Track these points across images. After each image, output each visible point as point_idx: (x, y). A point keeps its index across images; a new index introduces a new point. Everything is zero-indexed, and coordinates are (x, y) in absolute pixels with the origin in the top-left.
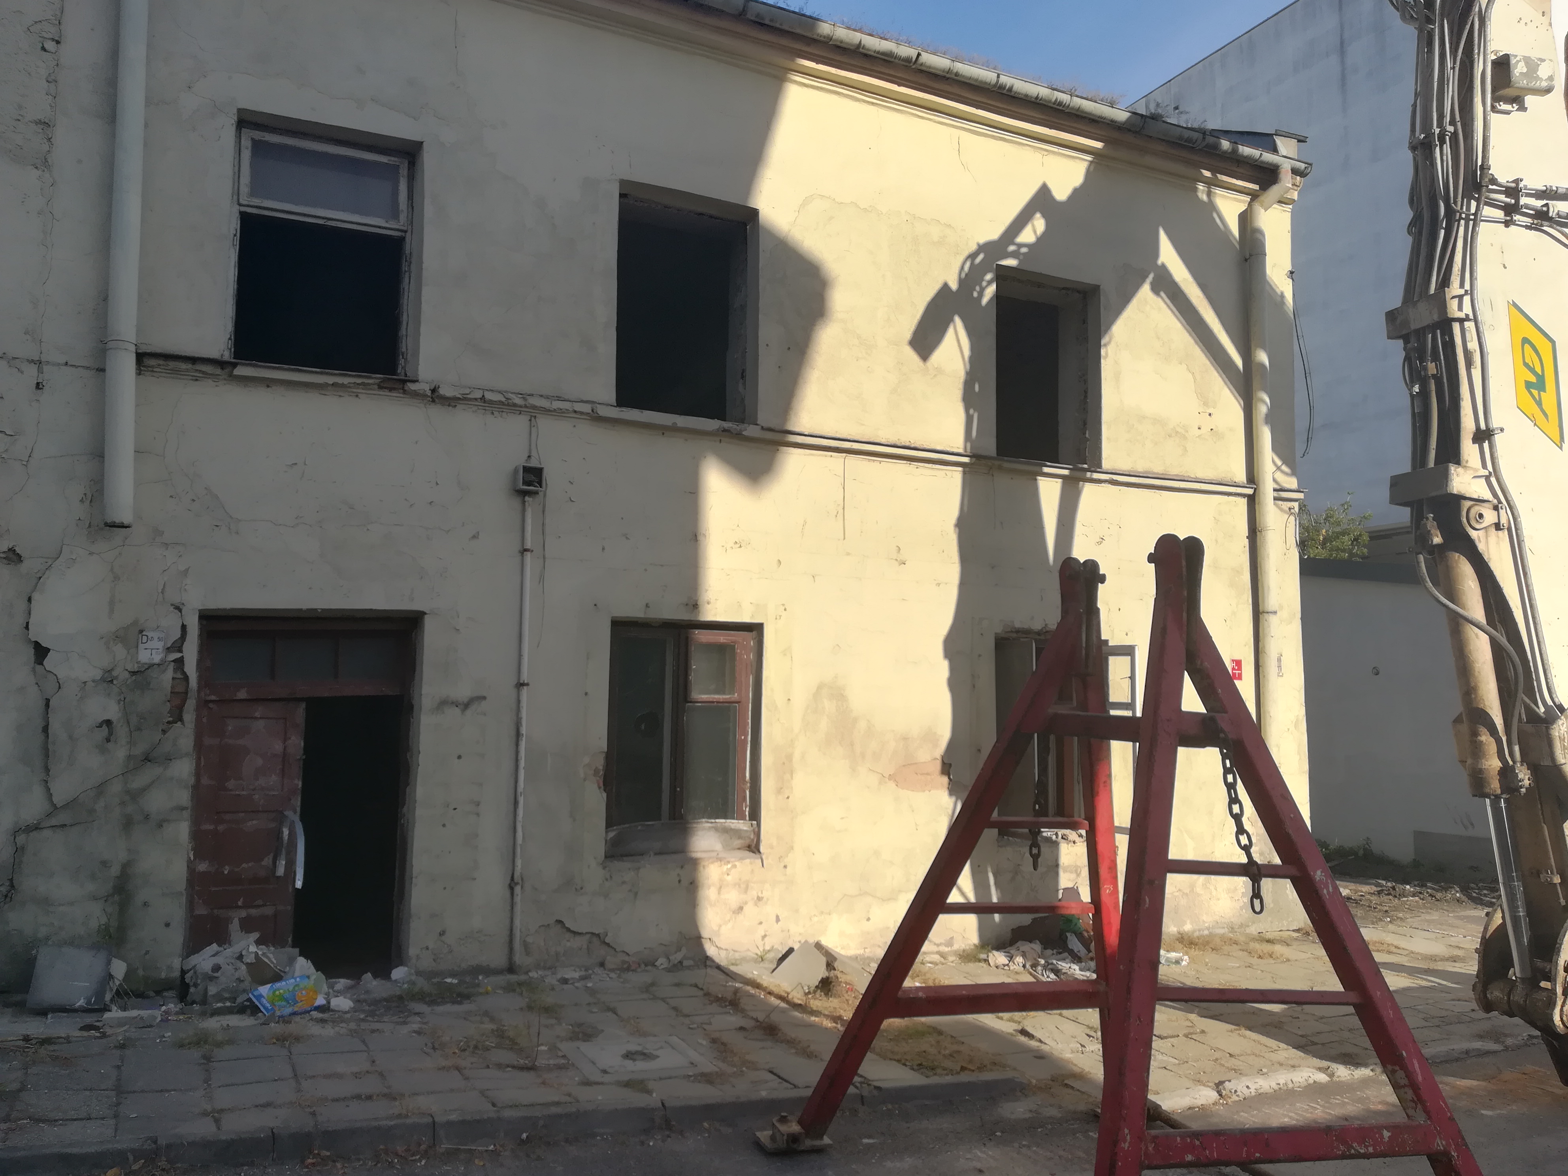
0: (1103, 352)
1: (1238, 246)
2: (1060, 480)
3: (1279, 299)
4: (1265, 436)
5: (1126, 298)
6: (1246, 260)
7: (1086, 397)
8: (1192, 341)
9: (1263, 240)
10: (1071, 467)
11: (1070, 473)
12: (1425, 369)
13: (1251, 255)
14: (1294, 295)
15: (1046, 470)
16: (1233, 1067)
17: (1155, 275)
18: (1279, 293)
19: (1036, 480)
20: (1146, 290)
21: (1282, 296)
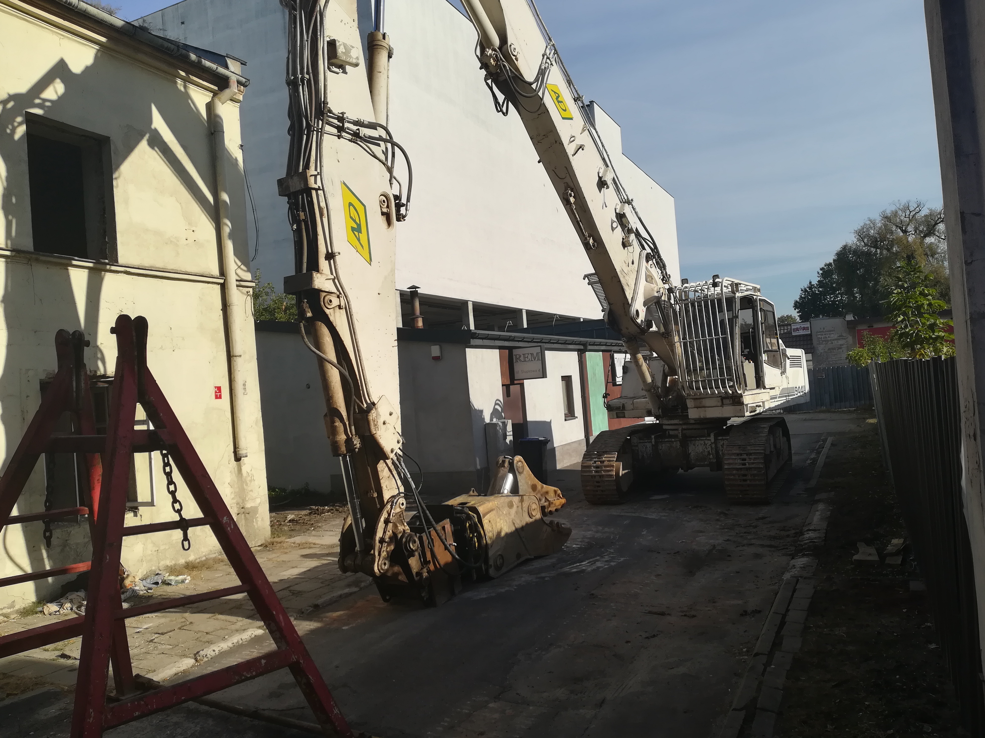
0: (115, 183)
1: (206, 125)
2: (87, 271)
3: (234, 161)
4: (229, 246)
5: (129, 149)
6: (212, 134)
7: (104, 213)
8: (179, 183)
9: (221, 122)
10: (94, 261)
11: (94, 265)
12: (299, 215)
13: (215, 131)
14: (243, 160)
15: (74, 263)
16: (207, 640)
17: (150, 135)
18: (234, 158)
19: (68, 269)
20: (144, 144)
21: (236, 159)
